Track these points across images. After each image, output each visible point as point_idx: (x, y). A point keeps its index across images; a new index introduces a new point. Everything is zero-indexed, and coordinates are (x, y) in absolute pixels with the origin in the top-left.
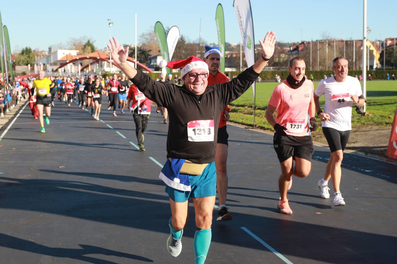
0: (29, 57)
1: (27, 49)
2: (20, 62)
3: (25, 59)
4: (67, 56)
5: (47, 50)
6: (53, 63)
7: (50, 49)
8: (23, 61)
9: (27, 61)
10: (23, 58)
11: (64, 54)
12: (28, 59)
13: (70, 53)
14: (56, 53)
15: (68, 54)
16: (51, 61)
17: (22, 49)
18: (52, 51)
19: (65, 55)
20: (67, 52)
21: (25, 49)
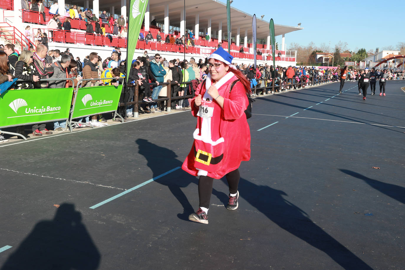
0: (361, 55)
1: (362, 50)
2: (354, 59)
3: (358, 57)
4: (390, 55)
5: (375, 50)
6: (378, 60)
7: (377, 50)
8: (357, 58)
9: (360, 59)
10: (357, 56)
11: (387, 53)
12: (360, 57)
13: (392, 53)
14: (381, 52)
15: (391, 54)
16: (377, 59)
17: (359, 50)
18: (379, 51)
19: (389, 54)
20: (390, 52)
21: (361, 50)
